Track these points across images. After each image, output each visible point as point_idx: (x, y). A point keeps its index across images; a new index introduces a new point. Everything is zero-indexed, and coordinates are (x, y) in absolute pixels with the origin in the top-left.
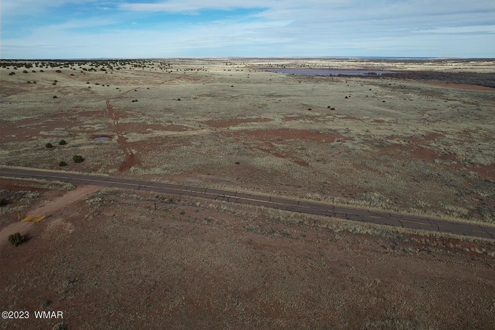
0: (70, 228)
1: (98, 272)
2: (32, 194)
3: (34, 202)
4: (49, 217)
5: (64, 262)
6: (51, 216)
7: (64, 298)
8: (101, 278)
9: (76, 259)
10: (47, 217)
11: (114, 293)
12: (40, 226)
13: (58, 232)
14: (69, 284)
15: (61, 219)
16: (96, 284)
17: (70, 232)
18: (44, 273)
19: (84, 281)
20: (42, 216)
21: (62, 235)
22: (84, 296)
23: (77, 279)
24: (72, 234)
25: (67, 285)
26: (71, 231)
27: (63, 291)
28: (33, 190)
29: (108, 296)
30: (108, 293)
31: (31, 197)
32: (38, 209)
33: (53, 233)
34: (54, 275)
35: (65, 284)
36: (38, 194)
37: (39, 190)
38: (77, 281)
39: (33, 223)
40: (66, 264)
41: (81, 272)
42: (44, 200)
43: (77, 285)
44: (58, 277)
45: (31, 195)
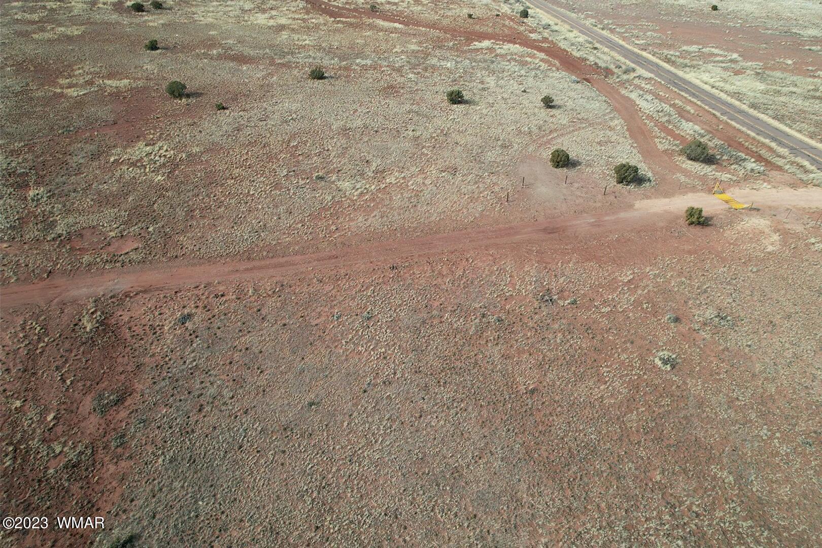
0: (772, 243)
1: (765, 333)
2: (754, 165)
3: (750, 177)
4: (754, 210)
5: (729, 283)
6: (758, 210)
7: (697, 328)
8: (763, 345)
9: (748, 292)
10: (751, 209)
11: (766, 379)
12: (734, 215)
13: (751, 238)
14: (716, 317)
15: (768, 222)
16: (750, 346)
17: (768, 250)
18: (696, 281)
19: (737, 328)
20: (745, 203)
21: (753, 245)
22: (721, 348)
23: (729, 318)
24: (769, 253)
25: (712, 316)
26: (770, 248)
27: (701, 319)
28: (759, 159)
29: (754, 375)
30: (757, 372)
31: (749, 168)
32: (747, 190)
33: (743, 236)
34: (706, 291)
35: (710, 313)
36: (762, 168)
37: (768, 163)
38: (727, 321)
39: (727, 206)
40: (729, 289)
41: (742, 314)
42: (765, 182)
43: (724, 326)
44: (708, 297)
45: (751, 165)
